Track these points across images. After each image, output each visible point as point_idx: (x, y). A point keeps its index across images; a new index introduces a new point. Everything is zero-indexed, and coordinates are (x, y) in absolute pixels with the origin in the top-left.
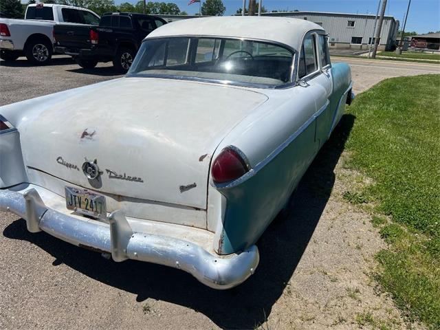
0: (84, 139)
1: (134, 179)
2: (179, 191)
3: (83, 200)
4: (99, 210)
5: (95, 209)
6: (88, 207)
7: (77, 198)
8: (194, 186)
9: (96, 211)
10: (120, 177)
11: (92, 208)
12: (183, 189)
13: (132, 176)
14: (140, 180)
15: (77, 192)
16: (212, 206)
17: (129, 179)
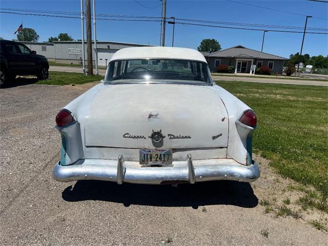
0: (151, 119)
1: (186, 137)
2: (212, 139)
3: (154, 155)
4: (166, 160)
5: (163, 159)
6: (158, 159)
7: (149, 155)
8: (221, 135)
9: (164, 161)
10: (177, 138)
11: (161, 159)
12: (214, 138)
13: (184, 136)
14: (189, 137)
15: (150, 151)
16: (230, 144)
17: (183, 137)
